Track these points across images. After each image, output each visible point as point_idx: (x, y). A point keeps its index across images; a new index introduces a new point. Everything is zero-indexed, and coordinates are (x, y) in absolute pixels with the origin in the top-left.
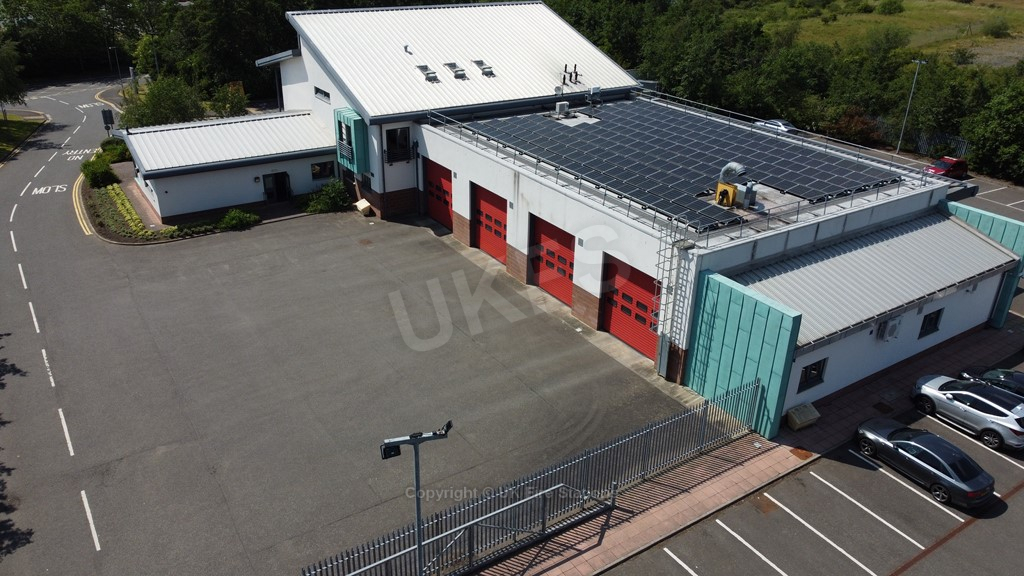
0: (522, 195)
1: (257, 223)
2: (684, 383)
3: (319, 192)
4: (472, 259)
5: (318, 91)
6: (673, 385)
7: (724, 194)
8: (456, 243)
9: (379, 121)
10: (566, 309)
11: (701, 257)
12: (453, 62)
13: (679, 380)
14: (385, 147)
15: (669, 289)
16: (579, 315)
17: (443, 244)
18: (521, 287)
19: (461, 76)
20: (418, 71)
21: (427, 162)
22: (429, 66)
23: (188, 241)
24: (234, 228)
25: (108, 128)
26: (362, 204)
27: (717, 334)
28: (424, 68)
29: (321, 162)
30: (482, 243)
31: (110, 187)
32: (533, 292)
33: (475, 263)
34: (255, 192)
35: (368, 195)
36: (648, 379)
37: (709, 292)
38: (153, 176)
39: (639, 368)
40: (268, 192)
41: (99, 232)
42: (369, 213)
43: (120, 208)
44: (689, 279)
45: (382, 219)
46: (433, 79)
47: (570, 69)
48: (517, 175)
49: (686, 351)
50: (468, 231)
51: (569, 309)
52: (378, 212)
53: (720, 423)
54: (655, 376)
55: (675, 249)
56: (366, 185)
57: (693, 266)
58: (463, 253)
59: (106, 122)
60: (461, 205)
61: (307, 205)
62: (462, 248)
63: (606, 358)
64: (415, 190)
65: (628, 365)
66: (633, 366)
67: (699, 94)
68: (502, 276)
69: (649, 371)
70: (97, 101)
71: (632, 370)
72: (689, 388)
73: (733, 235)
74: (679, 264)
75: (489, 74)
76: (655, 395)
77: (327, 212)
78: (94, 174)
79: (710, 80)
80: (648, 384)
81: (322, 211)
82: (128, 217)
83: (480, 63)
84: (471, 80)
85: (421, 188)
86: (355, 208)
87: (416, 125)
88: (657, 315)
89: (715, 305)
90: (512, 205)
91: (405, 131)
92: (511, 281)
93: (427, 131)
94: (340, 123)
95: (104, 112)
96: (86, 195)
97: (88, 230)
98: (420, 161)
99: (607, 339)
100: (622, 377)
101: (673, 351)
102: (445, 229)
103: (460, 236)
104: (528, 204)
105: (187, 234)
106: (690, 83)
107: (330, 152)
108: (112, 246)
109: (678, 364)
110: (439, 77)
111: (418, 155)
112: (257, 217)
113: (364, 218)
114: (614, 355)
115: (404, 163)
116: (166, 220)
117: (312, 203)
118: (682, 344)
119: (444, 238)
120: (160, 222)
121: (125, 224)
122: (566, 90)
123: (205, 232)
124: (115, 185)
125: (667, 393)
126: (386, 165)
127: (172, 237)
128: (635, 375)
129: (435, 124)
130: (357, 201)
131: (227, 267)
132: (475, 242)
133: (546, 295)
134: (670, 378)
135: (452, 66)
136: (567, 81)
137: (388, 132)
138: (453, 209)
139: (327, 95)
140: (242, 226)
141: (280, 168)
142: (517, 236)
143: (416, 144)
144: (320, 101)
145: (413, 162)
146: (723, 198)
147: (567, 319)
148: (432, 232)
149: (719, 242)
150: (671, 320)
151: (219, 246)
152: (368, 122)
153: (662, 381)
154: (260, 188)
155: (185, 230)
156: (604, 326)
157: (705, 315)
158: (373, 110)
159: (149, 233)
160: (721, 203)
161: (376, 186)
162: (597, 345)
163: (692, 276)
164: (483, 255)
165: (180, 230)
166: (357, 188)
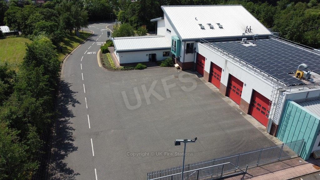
0: (227, 68)
1: (146, 68)
2: (276, 136)
3: (164, 60)
4: (209, 86)
5: (168, 30)
6: (272, 136)
7: (299, 74)
8: (204, 80)
9: (185, 41)
10: (238, 106)
11: (287, 95)
12: (210, 23)
13: (274, 135)
14: (186, 49)
15: (274, 104)
16: (242, 108)
17: (200, 80)
18: (223, 97)
19: (212, 28)
20: (199, 26)
21: (198, 54)
22: (202, 24)
23: (126, 71)
24: (139, 69)
25: (108, 37)
26: (177, 65)
27: (290, 122)
28: (201, 25)
29: (166, 52)
30: (212, 81)
31: (107, 54)
32: (227, 99)
34: (146, 59)
35: (179, 63)
36: (263, 133)
37: (289, 107)
38: (119, 52)
39: (260, 128)
40: (150, 59)
41: (103, 66)
42: (179, 68)
43: (109, 60)
44: (282, 102)
45: (182, 70)
46: (203, 28)
47: (249, 28)
48: (226, 61)
49: (278, 126)
50: (208, 77)
51: (239, 106)
52: (181, 68)
53: (287, 152)
54: (266, 132)
55: (278, 91)
56: (178, 59)
57: (284, 98)
58: (206, 84)
59: (108, 35)
60: (207, 68)
61: (161, 64)
62: (206, 82)
63: (249, 124)
64: (193, 62)
65: (257, 127)
66: (258, 128)
67: (294, 38)
68: (218, 92)
69: (264, 130)
70: (106, 28)
71: (258, 129)
72: (277, 138)
73: (300, 88)
74: (279, 96)
75: (221, 28)
76: (265, 138)
77: (166, 67)
78: (103, 50)
79: (298, 34)
80: (263, 134)
81: (164, 66)
82: (111, 63)
83: (218, 24)
84: (215, 29)
85: (195, 62)
86: (174, 66)
87: (196, 43)
88: (269, 112)
89: (291, 112)
90: (223, 70)
91: (192, 44)
92: (220, 94)
93: (199, 44)
94: (173, 40)
95: (108, 32)
96: (101, 56)
97: (100, 65)
98: (196, 54)
99: (250, 117)
100: (254, 131)
101: (273, 125)
102: (201, 75)
103: (205, 78)
104: (229, 70)
105: (126, 69)
106: (291, 34)
107: (169, 49)
108: (106, 70)
109: (274, 129)
110: (205, 28)
111: (195, 52)
112: (146, 66)
114: (252, 123)
115: (191, 54)
116: (121, 65)
117: (162, 64)
118: (277, 123)
119: (200, 78)
120: (119, 65)
121: (110, 65)
122: (246, 34)
123: (131, 69)
124: (109, 53)
125: (269, 138)
126: (185, 54)
127: (122, 70)
128: (259, 131)
129: (202, 43)
130: (175, 64)
131: (136, 80)
132: (210, 81)
133: (231, 100)
134: (271, 133)
135: (210, 25)
136: (247, 31)
137: (187, 44)
138: (205, 69)
139: (170, 31)
140: (141, 68)
141: (153, 52)
142: (224, 81)
143: (195, 48)
144: (168, 33)
145: (194, 54)
146: (298, 75)
147: (237, 109)
148: (197, 76)
149: (295, 90)
150: (274, 114)
151: (134, 74)
152: (181, 41)
153: (268, 134)
154: (148, 58)
155: (126, 68)
156: (250, 113)
157: (287, 115)
158: (184, 37)
159: (116, 68)
160: (297, 77)
161: (182, 60)
162: (247, 119)
163: (283, 101)
164: (212, 85)
165: (124, 68)
166: (176, 60)
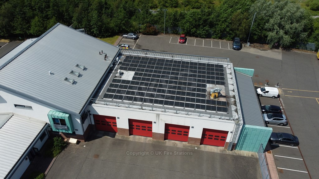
0: (162, 119)
1: (45, 176)
5: (18, 106)
8: (122, 137)
10: (184, 143)
12: (70, 70)
13: (234, 149)
14: (81, 120)
15: (232, 132)
18: (163, 142)
21: (95, 115)
22: (67, 77)
26: (73, 140)
27: (247, 138)
28: (67, 80)
30: (134, 133)
32: (169, 143)
33: (139, 141)
35: (73, 136)
36: (228, 153)
37: (245, 130)
42: (78, 142)
48: (158, 115)
50: (128, 132)
52: (83, 141)
60: (123, 126)
64: (91, 125)
66: (220, 151)
68: (154, 142)
71: (222, 153)
72: (237, 150)
74: (236, 127)
75: (85, 69)
77: (61, 152)
80: (230, 155)
83: (78, 66)
84: (84, 75)
85: (93, 123)
87: (90, 106)
89: (247, 132)
90: (155, 122)
92: (158, 142)
94: (54, 119)
99: (205, 147)
100: (223, 157)
101: (233, 145)
103: (122, 134)
104: (164, 121)
110: (75, 81)
111: (91, 114)
113: (78, 146)
115: (86, 119)
118: (236, 142)
125: (235, 155)
126: (83, 124)
132: (131, 134)
133: (173, 141)
135: (73, 72)
138: (118, 127)
139: (30, 108)
143: (89, 111)
145: (88, 117)
147: (189, 146)
148: (110, 137)
156: (201, 143)
157: (243, 135)
161: (80, 133)
164: (137, 137)
